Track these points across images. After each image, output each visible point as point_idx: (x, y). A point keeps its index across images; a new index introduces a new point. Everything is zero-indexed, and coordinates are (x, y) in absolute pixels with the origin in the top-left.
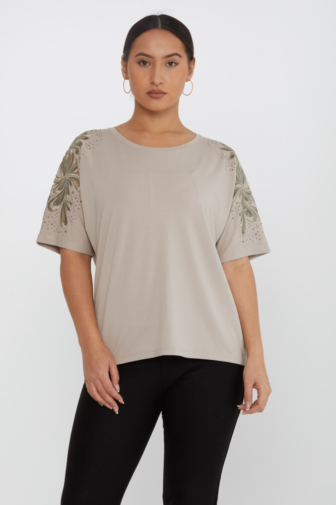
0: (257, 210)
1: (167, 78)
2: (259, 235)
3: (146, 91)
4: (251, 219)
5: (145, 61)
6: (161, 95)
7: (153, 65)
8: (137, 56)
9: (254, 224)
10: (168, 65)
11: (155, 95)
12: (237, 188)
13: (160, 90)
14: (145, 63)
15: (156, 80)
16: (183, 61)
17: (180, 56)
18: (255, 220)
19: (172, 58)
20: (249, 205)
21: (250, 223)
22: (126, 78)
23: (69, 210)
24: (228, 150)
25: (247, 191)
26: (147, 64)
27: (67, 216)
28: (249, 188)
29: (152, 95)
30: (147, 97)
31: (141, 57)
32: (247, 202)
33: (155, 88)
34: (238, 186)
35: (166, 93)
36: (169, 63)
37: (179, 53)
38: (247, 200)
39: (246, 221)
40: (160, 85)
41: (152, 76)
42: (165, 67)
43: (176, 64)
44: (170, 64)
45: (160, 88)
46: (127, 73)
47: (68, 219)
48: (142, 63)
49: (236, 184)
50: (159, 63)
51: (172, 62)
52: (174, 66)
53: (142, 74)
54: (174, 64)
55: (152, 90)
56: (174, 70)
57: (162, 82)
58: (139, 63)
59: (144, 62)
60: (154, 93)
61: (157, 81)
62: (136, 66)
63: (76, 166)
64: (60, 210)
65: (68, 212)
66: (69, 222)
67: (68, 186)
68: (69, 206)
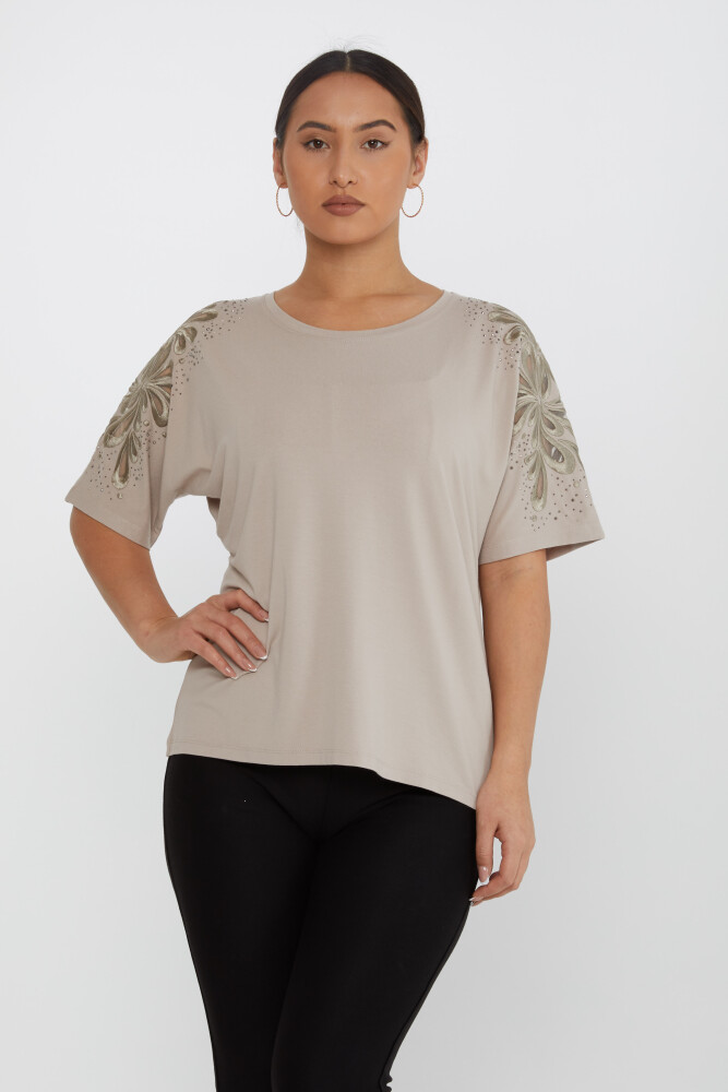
0: (576, 449)
1: (364, 173)
2: (579, 503)
3: (320, 203)
4: (562, 467)
5: (319, 140)
6: (354, 208)
7: (336, 145)
8: (301, 129)
9: (569, 478)
10: (367, 146)
11: (340, 209)
12: (523, 404)
13: (351, 198)
14: (318, 144)
15: (341, 176)
16: (400, 138)
17: (392, 127)
18: (571, 469)
19: (375, 129)
20: (556, 438)
21: (559, 476)
22: (282, 184)
23: (135, 454)
24: (506, 321)
25: (556, 408)
26: (324, 146)
27: (131, 465)
28: (559, 401)
29: (333, 208)
30: (325, 214)
31: (309, 130)
32: (553, 432)
33: (340, 191)
34: (528, 398)
35: (363, 205)
36: (369, 142)
37: (390, 121)
38: (553, 427)
39: (549, 472)
40: (350, 186)
41: (333, 169)
42: (362, 150)
43: (385, 144)
44: (372, 144)
45: (350, 191)
46: (284, 173)
47: (131, 471)
48: (312, 145)
49: (520, 395)
50: (349, 142)
51: (375, 141)
52: (381, 148)
53: (313, 167)
54: (379, 145)
55: (334, 197)
56: (379, 155)
57: (354, 180)
58: (306, 145)
59: (315, 141)
60: (338, 205)
61: (344, 177)
62: (301, 150)
63: (168, 371)
64: (118, 449)
65: (135, 458)
66: (131, 479)
67: (140, 408)
68: (137, 446)
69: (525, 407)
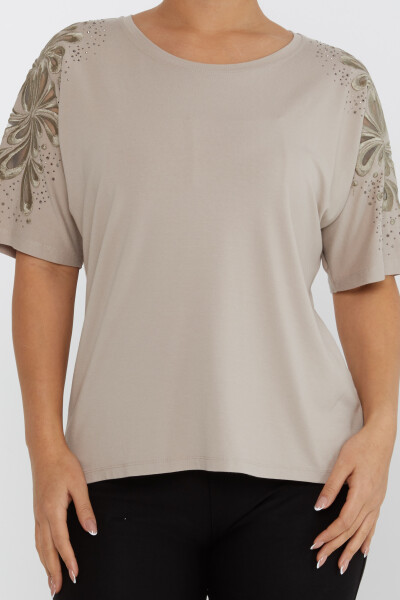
23: (36, 178)
24: (356, 66)
27: (33, 190)
47: (34, 196)
63: (51, 95)
64: (20, 178)
65: (35, 183)
66: (35, 204)
67: (35, 133)
68: (38, 171)
69: (373, 150)
